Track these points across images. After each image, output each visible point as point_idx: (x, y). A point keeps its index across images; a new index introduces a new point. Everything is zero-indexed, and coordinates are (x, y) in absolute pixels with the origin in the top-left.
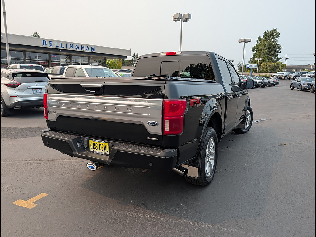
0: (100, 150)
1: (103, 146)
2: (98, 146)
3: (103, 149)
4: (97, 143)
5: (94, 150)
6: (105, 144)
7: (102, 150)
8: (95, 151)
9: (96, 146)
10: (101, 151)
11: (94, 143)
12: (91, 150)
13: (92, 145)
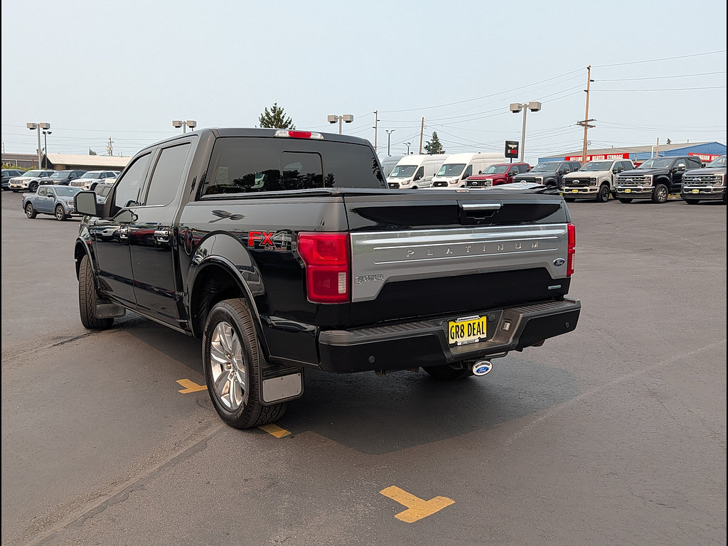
0: (469, 336)
1: (476, 326)
2: (466, 331)
3: (475, 333)
4: (463, 323)
5: (458, 340)
6: (478, 321)
7: (474, 335)
8: (460, 341)
9: (462, 331)
10: (472, 338)
11: (458, 326)
12: (451, 341)
13: (454, 330)
